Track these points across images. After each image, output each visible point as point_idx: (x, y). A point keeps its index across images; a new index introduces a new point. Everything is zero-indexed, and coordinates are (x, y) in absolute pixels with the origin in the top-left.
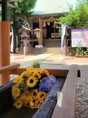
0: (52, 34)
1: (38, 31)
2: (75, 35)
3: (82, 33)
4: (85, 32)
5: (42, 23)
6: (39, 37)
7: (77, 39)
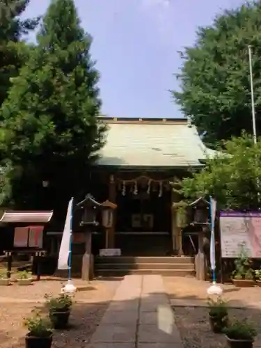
0: (134, 216)
1: (108, 208)
2: (229, 225)
3: (246, 221)
4: (253, 219)
5: (117, 187)
6: (111, 225)
7: (235, 237)
